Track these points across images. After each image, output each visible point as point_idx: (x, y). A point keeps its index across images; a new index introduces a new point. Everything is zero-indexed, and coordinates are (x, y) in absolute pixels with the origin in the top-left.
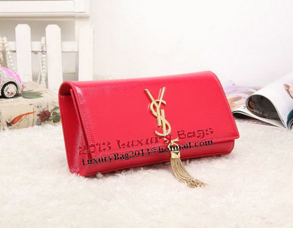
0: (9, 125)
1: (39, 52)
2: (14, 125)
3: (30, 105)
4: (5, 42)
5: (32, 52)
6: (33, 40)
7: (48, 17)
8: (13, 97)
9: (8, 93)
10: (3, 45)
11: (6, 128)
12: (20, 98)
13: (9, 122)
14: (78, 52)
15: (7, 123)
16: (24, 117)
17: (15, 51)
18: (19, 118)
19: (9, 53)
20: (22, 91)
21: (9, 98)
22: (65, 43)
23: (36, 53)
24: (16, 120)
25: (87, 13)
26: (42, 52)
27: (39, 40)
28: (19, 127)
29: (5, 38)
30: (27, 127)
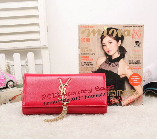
0: (10, 101)
1: (24, 65)
2: (12, 101)
3: (20, 91)
4: (9, 61)
5: (21, 65)
6: (21, 60)
7: (29, 49)
8: (12, 88)
9: (10, 86)
10: (8, 63)
11: (9, 102)
12: (15, 88)
13: (10, 99)
14: (43, 64)
15: (9, 100)
16: (17, 96)
17: (13, 66)
18: (15, 97)
19: (11, 67)
20: (16, 84)
21: (10, 88)
22: (37, 60)
23: (23, 66)
24: (13, 98)
25: (47, 46)
26: (26, 65)
27: (25, 60)
28: (15, 101)
29: (9, 60)
30: (19, 101)
